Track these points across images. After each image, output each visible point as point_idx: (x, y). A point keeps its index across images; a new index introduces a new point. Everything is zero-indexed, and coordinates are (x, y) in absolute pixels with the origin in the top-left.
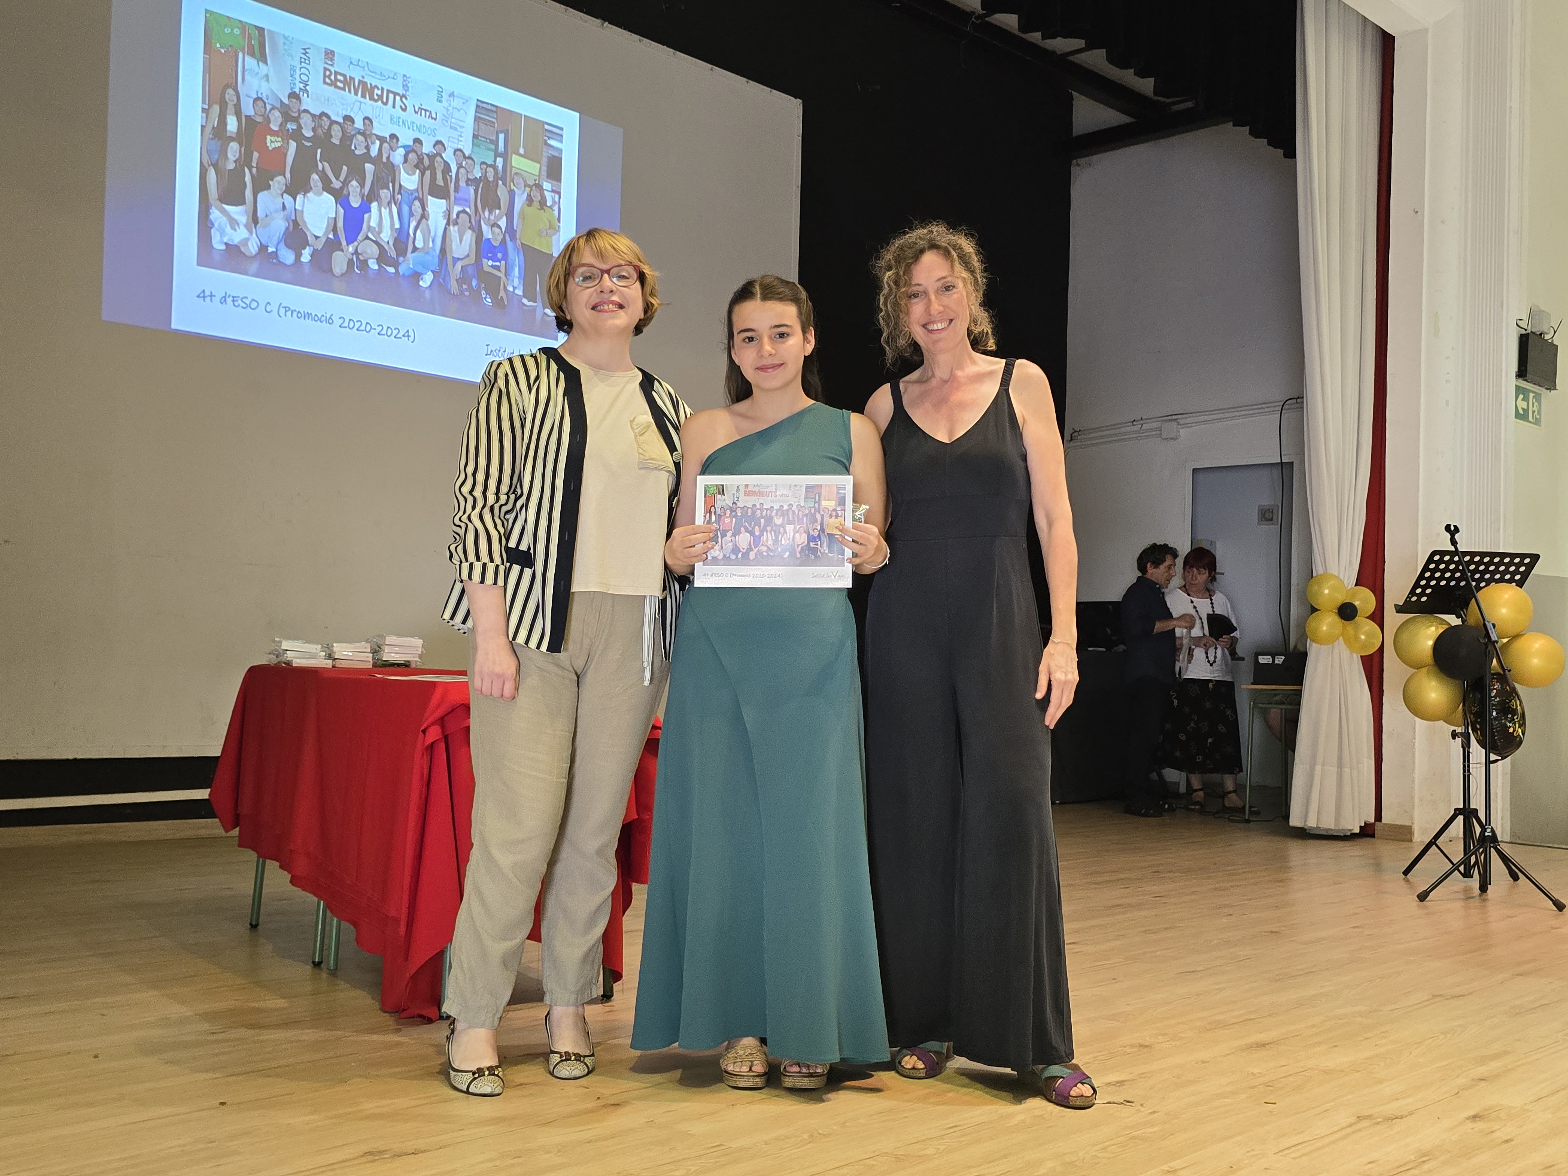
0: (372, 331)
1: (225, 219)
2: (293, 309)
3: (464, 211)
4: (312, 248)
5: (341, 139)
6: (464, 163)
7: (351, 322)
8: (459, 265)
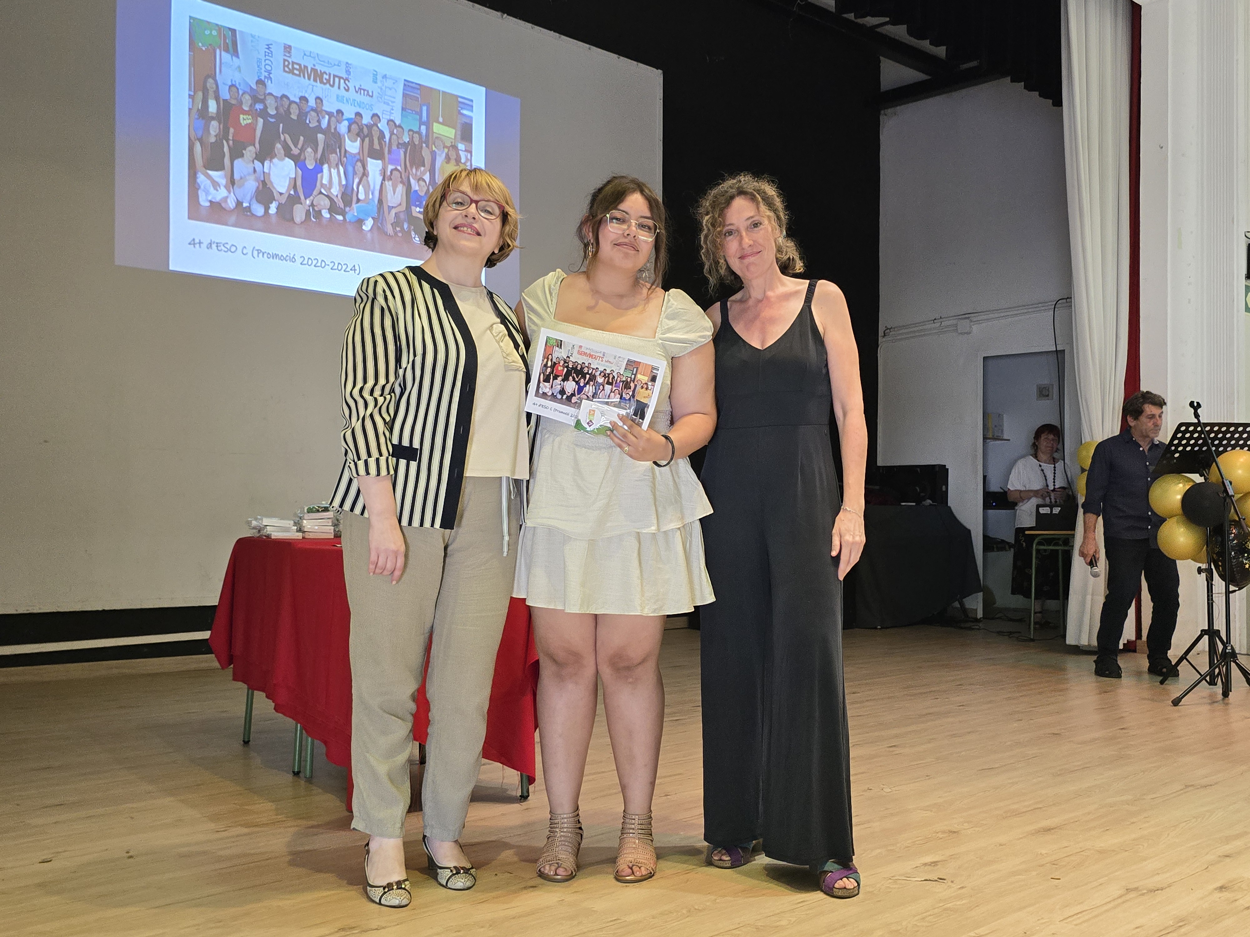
0: (327, 266)
1: (208, 182)
2: (263, 251)
3: (396, 169)
4: (277, 202)
5: (298, 116)
6: (395, 131)
7: (310, 260)
8: (393, 212)
